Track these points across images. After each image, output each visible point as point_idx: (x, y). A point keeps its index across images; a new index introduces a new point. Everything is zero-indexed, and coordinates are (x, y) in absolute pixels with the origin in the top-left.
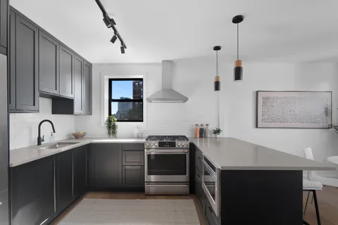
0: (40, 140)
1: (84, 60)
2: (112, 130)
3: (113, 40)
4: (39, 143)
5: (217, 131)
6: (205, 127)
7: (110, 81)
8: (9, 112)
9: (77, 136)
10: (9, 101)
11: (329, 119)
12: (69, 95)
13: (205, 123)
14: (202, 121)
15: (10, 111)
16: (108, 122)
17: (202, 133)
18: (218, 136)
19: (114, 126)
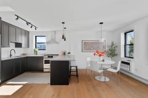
0: (11, 55)
1: (26, 31)
2: (36, 53)
3: (31, 27)
4: (11, 56)
5: (69, 53)
6: (65, 52)
7: (36, 37)
9: (24, 54)
10: (1, 45)
11: (105, 49)
12: (20, 42)
13: (65, 50)
14: (64, 50)
15: (1, 47)
16: (35, 50)
17: (64, 54)
18: (69, 54)
19: (37, 51)
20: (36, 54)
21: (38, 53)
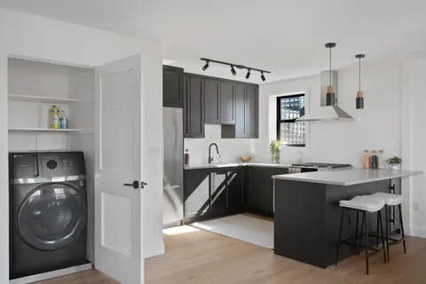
0: (210, 160)
2: (275, 155)
3: (248, 76)
5: (396, 161)
6: (377, 154)
8: (184, 137)
13: (377, 149)
14: (373, 147)
16: (273, 145)
17: (374, 162)
18: (396, 167)
19: (278, 151)
20: (275, 161)
21: (281, 154)
